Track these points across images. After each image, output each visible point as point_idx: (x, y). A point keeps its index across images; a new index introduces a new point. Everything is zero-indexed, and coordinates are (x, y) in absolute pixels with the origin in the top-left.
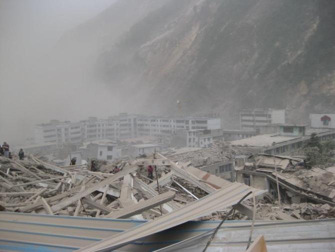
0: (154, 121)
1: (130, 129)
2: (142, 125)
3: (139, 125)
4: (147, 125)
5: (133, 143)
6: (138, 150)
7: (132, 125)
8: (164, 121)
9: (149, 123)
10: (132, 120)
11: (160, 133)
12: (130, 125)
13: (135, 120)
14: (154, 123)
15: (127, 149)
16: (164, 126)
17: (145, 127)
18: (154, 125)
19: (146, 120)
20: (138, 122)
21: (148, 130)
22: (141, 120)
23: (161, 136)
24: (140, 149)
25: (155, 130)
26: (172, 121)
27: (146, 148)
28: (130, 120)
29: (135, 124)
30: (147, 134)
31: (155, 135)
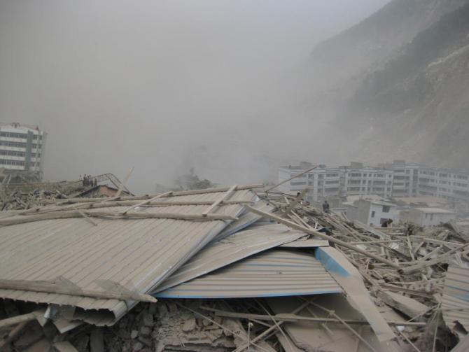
0: (445, 175)
1: (407, 184)
2: (425, 180)
3: (421, 179)
4: (433, 181)
5: (412, 204)
6: (424, 216)
7: (411, 178)
8: (460, 177)
9: (436, 177)
10: (412, 172)
11: (451, 194)
12: (408, 178)
13: (416, 171)
14: (444, 179)
15: (408, 213)
16: (459, 185)
17: (430, 184)
18: (444, 182)
19: (433, 174)
20: (420, 175)
21: (434, 188)
22: (425, 173)
23: (453, 198)
24: (427, 214)
25: (444, 190)
27: (436, 214)
28: (408, 171)
29: (415, 178)
30: (432, 194)
31: (444, 197)
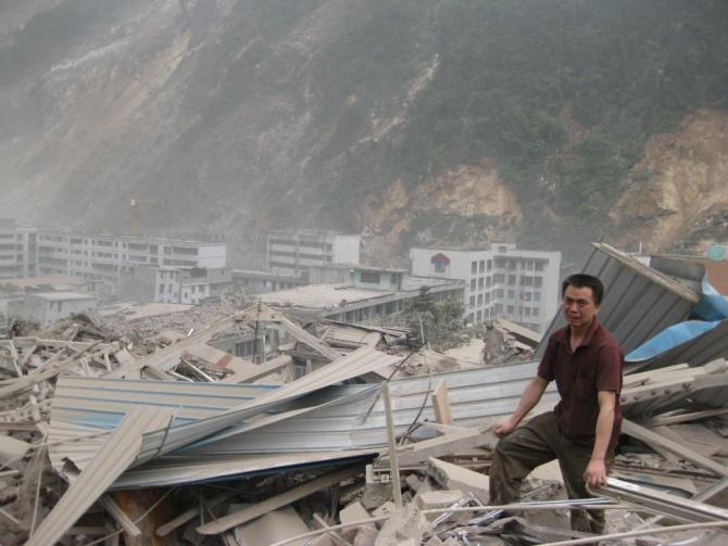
0: (78, 241)
1: (20, 258)
2: (48, 249)
3: (42, 249)
4: (60, 250)
5: (29, 289)
6: (48, 305)
7: (26, 248)
8: (101, 243)
9: (65, 245)
10: (26, 237)
11: (90, 269)
12: (20, 247)
13: (32, 236)
14: (77, 246)
15: (21, 302)
16: (101, 255)
17: (57, 255)
18: (78, 252)
19: (60, 239)
20: (40, 242)
21: (63, 262)
22: (47, 238)
23: (93, 276)
24: (52, 302)
25: (79, 263)
26: (120, 244)
27: (68, 301)
28: (20, 237)
29: (32, 247)
30: (60, 272)
31: (79, 274)
